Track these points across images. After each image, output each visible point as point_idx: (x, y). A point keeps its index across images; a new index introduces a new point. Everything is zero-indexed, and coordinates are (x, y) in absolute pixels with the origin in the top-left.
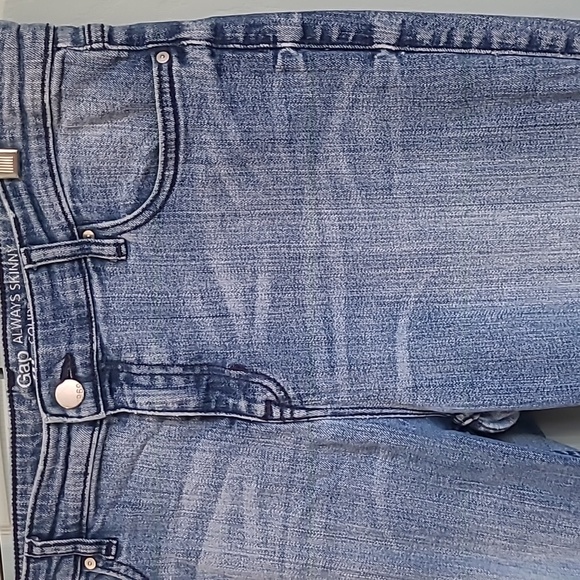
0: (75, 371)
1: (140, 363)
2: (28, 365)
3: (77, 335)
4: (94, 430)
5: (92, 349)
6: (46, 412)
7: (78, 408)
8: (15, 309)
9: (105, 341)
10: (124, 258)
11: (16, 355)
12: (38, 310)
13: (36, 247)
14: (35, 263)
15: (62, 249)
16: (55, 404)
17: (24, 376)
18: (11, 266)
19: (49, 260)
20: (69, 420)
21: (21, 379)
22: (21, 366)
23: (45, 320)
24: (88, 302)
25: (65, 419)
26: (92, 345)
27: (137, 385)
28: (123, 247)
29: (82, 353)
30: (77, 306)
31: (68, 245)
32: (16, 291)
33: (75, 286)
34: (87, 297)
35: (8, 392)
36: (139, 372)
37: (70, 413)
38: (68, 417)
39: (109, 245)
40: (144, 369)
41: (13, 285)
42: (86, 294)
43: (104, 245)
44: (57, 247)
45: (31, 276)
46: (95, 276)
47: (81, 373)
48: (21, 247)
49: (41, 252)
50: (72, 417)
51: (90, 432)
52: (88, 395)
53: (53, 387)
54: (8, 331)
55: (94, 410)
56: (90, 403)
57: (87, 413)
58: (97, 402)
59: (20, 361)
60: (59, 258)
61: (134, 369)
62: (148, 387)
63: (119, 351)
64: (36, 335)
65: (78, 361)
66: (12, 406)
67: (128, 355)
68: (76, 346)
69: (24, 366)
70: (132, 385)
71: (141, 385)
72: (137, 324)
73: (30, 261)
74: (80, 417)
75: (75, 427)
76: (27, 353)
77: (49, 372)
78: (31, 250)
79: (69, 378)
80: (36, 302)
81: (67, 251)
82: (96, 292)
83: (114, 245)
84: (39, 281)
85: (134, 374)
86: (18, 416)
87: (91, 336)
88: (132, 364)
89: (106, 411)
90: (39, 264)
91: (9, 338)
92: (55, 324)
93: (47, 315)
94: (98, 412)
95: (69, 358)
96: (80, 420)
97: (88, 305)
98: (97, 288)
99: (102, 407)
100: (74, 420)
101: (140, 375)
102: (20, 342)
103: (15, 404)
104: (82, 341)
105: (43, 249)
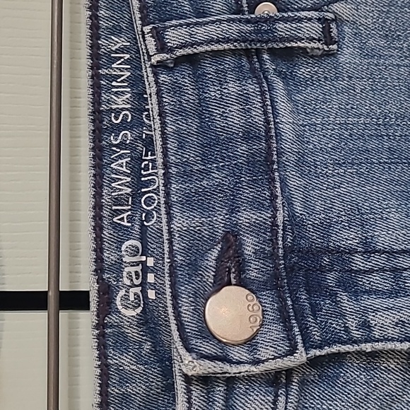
0: (241, 267)
1: (369, 249)
2: (139, 268)
3: (248, 193)
4: (277, 396)
5: (274, 224)
6: (189, 350)
7: (251, 343)
8: (121, 157)
9: (298, 208)
10: (335, 47)
11: (119, 249)
12: (172, 145)
13: (174, 22)
14: (171, 50)
15: (225, 26)
16: (206, 333)
17: (133, 290)
18: (116, 78)
19: (199, 44)
20: (233, 370)
21: (126, 298)
22: (127, 269)
23: (186, 164)
24: (268, 131)
25: (227, 367)
26: (274, 217)
27: (369, 292)
28: (333, 26)
29: (256, 228)
30: (248, 136)
31: (233, 20)
32: (124, 125)
33: (245, 99)
34: (267, 122)
35: (97, 327)
36: (369, 266)
37: (235, 354)
38: (230, 362)
39: (310, 19)
40: (379, 260)
41: (118, 112)
42: (265, 113)
43: (300, 20)
44: (213, 22)
45: (162, 78)
46: (279, 85)
47: (254, 271)
48: (143, 25)
49: (183, 30)
50: (239, 363)
51: (271, 398)
52: (271, 315)
53: (201, 299)
54: (106, 200)
55: (284, 347)
56: (275, 331)
57: (270, 353)
58: (288, 329)
59: (127, 259)
60: (218, 42)
61: (359, 262)
62: (393, 294)
63: (326, 228)
64: (167, 195)
65: (250, 245)
66: (103, 356)
67: (345, 234)
68: (246, 217)
69: (133, 269)
70: (356, 293)
71: (376, 292)
72: (360, 175)
73: (162, 47)
74: (257, 362)
75: (241, 387)
76: (139, 245)
77: (194, 267)
78: (165, 28)
79: (229, 284)
80: (169, 129)
81: (234, 29)
82: (282, 112)
83: (319, 20)
84: (177, 89)
85: (359, 272)
86: (114, 379)
87: (273, 197)
88: (352, 252)
89: (306, 349)
90: (180, 52)
91: (105, 213)
92: (206, 173)
93: (191, 155)
94: (293, 350)
95: (231, 241)
96: (255, 370)
97: (268, 138)
98: (283, 105)
99: (299, 339)
100: (244, 369)
101: (371, 271)
102: (125, 223)
103: (111, 352)
104: (257, 205)
105: (188, 25)
